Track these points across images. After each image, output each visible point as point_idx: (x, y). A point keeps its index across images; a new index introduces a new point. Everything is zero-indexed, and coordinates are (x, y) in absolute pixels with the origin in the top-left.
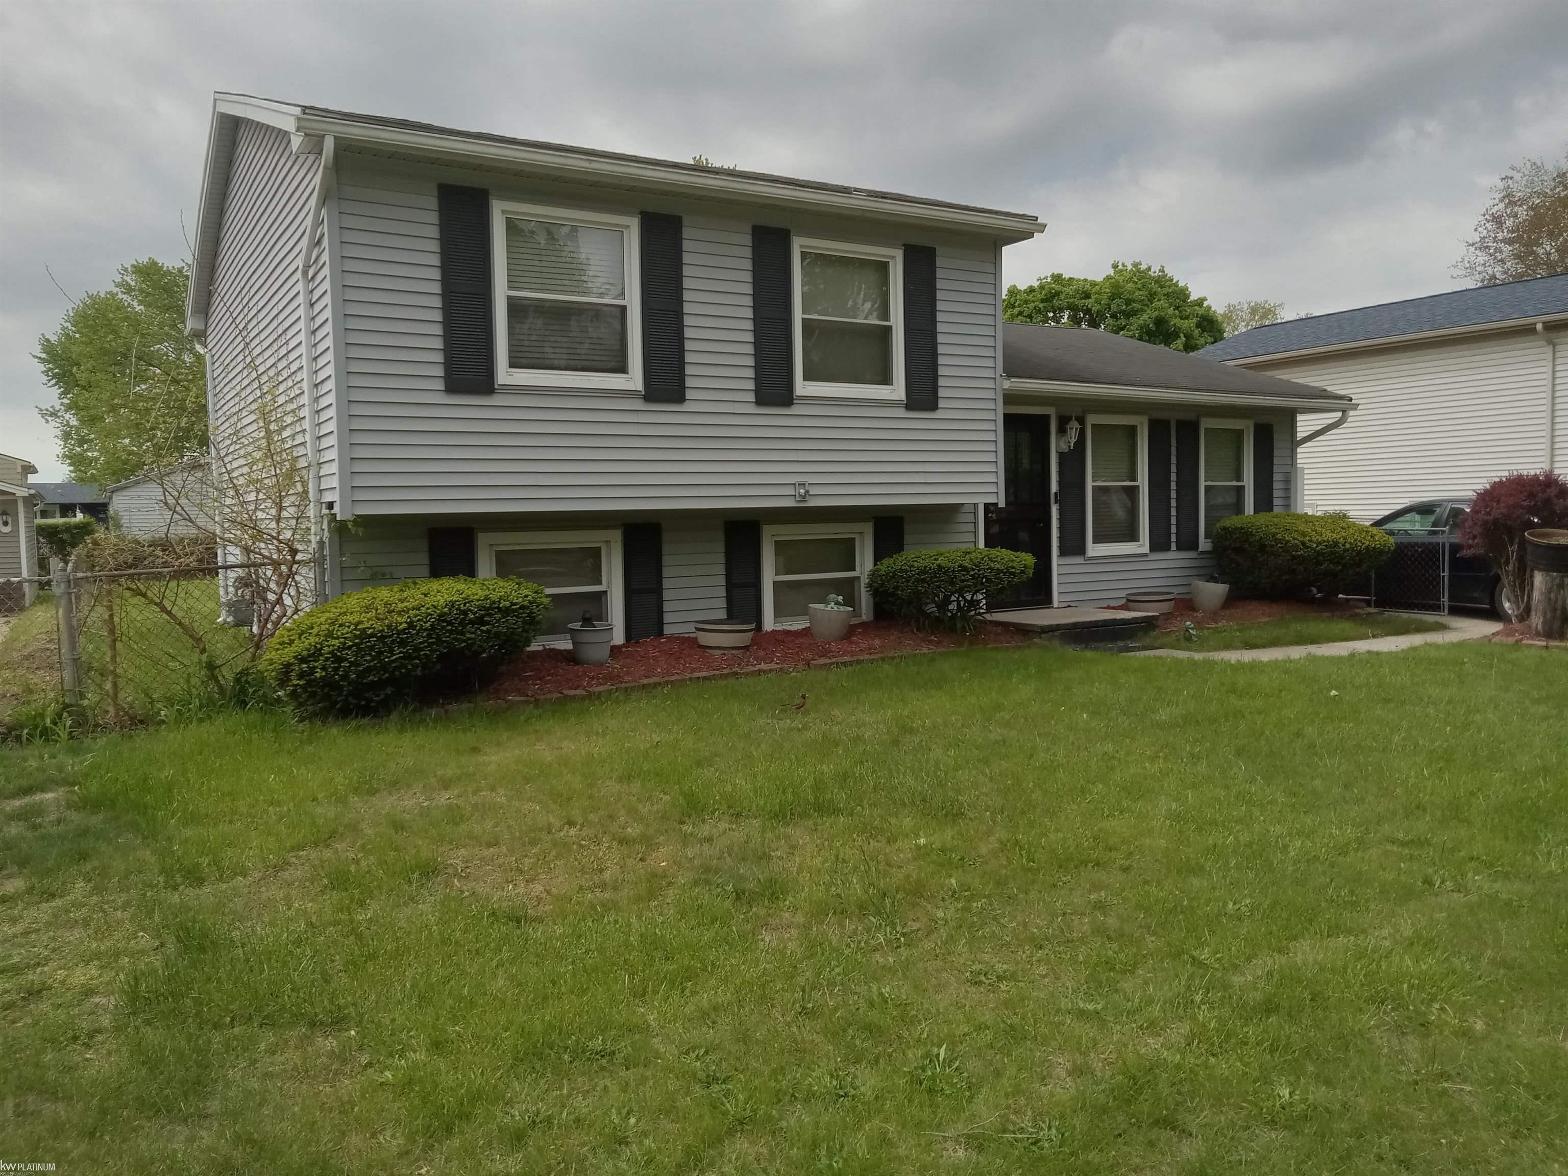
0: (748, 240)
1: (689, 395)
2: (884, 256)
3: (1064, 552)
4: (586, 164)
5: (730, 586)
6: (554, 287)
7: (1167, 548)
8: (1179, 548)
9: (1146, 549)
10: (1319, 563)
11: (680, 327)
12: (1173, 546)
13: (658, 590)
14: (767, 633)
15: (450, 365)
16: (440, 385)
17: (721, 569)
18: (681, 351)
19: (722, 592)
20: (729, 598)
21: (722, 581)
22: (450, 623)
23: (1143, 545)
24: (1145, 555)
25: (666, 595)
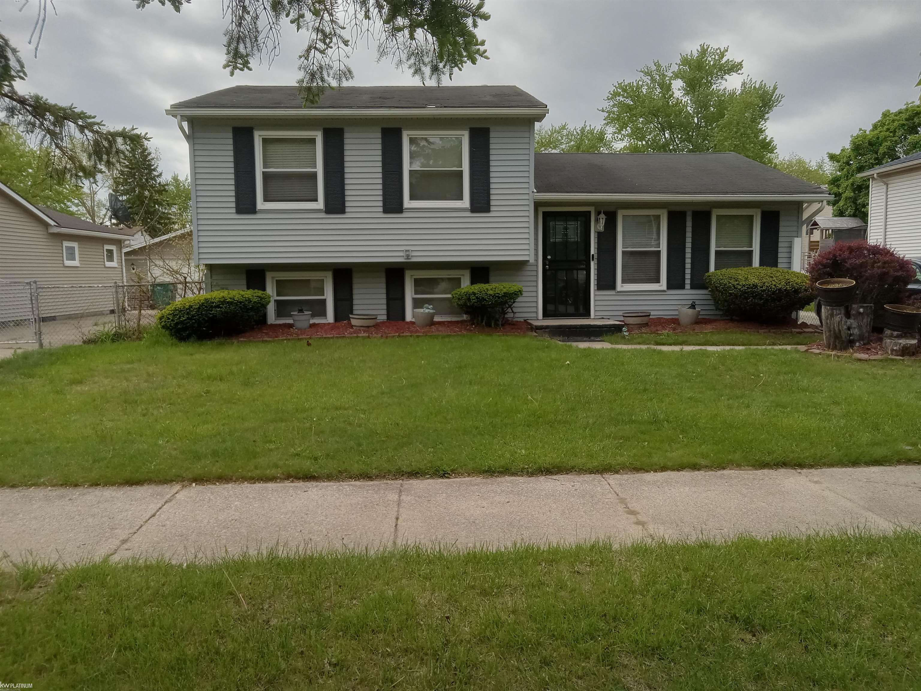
0: (379, 135)
1: (347, 210)
2: (459, 135)
3: (600, 287)
4: (284, 112)
5: (389, 300)
6: (287, 166)
7: (682, 287)
8: (692, 287)
9: (664, 287)
10: (747, 298)
11: (342, 179)
12: (688, 286)
13: (351, 299)
14: (408, 322)
15: (238, 202)
16: (234, 211)
17: (384, 291)
18: (343, 190)
19: (384, 301)
20: (388, 304)
21: (384, 296)
22: (206, 307)
23: (663, 284)
24: (664, 291)
25: (355, 302)
